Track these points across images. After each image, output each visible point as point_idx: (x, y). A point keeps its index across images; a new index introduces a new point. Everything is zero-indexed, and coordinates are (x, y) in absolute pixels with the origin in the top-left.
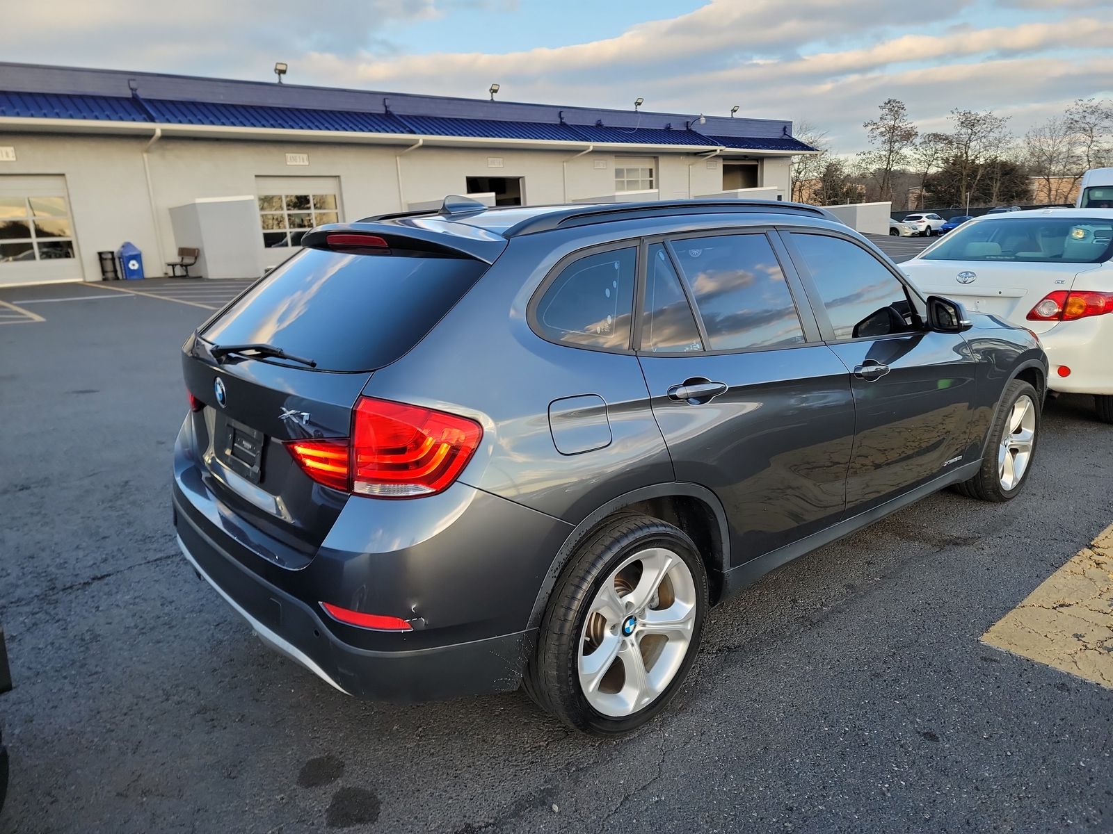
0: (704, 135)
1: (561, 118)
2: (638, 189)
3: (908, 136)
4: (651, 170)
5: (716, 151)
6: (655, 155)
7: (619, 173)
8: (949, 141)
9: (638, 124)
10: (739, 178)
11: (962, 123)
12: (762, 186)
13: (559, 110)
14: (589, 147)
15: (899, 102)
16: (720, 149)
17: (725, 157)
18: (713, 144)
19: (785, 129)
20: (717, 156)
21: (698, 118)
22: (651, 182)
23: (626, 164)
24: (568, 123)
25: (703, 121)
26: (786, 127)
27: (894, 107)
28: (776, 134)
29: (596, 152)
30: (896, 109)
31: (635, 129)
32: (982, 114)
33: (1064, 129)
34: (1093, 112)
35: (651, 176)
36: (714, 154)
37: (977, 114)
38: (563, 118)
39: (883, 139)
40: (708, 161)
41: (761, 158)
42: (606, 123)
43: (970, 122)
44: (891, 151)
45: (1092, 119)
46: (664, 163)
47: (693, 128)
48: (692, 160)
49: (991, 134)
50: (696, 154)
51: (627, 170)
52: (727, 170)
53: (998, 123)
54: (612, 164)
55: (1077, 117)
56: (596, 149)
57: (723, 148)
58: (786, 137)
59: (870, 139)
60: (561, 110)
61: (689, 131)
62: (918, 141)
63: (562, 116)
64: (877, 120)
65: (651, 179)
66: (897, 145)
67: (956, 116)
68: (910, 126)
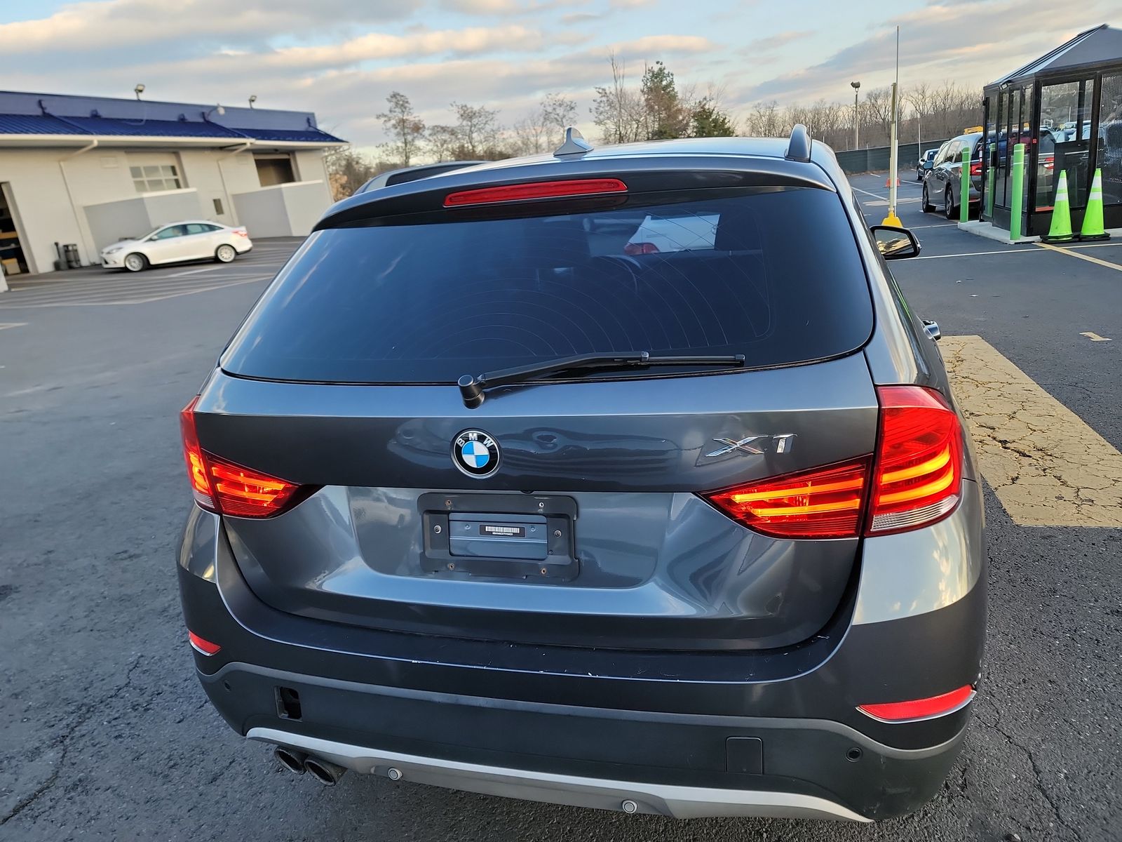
0: (227, 127)
1: (42, 108)
2: (163, 189)
3: (417, 128)
4: (173, 168)
5: (245, 144)
6: (175, 150)
7: (135, 172)
8: (453, 132)
9: (145, 115)
10: (272, 173)
11: (462, 116)
12: (300, 180)
13: (38, 98)
14: (91, 142)
15: (402, 96)
16: (249, 142)
17: (255, 151)
18: (240, 136)
19: (308, 120)
20: (247, 151)
21: (215, 108)
22: (177, 181)
23: (143, 161)
24: (56, 113)
25: (222, 111)
26: (309, 119)
27: (399, 101)
28: (301, 126)
29: (102, 148)
30: (401, 103)
31: (142, 120)
32: (476, 108)
33: (542, 119)
34: (560, 105)
35: (175, 173)
36: (244, 148)
37: (472, 108)
38: (46, 108)
39: (396, 131)
40: (237, 156)
41: (292, 152)
42: (104, 113)
43: (468, 115)
44: (406, 143)
45: (560, 111)
46: (186, 158)
47: (213, 119)
48: (218, 155)
49: (487, 126)
50: (222, 148)
51: (145, 168)
52: (260, 164)
53: (490, 116)
54: (124, 163)
55: (550, 109)
56: (102, 144)
57: (253, 140)
58: (311, 129)
59: (384, 131)
60: (40, 99)
61: (208, 123)
62: (427, 133)
63: (44, 106)
64: (387, 112)
65: (176, 177)
66: (409, 138)
67: (455, 109)
68: (417, 119)
